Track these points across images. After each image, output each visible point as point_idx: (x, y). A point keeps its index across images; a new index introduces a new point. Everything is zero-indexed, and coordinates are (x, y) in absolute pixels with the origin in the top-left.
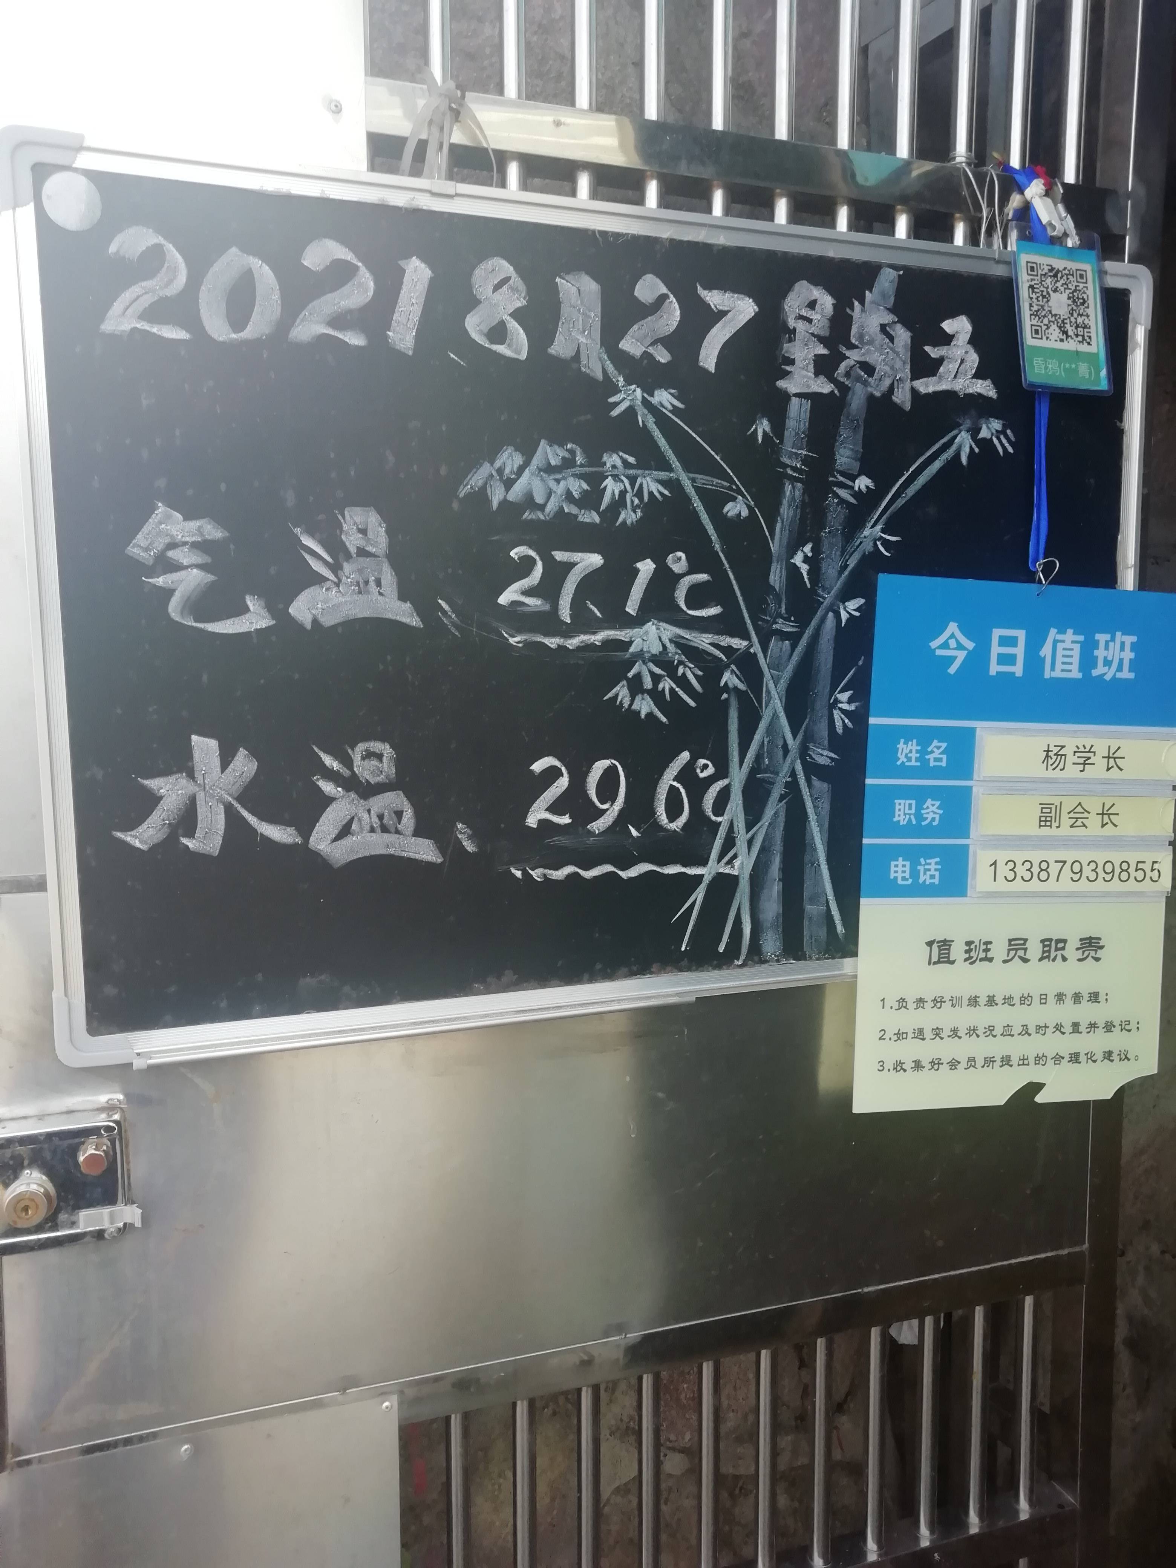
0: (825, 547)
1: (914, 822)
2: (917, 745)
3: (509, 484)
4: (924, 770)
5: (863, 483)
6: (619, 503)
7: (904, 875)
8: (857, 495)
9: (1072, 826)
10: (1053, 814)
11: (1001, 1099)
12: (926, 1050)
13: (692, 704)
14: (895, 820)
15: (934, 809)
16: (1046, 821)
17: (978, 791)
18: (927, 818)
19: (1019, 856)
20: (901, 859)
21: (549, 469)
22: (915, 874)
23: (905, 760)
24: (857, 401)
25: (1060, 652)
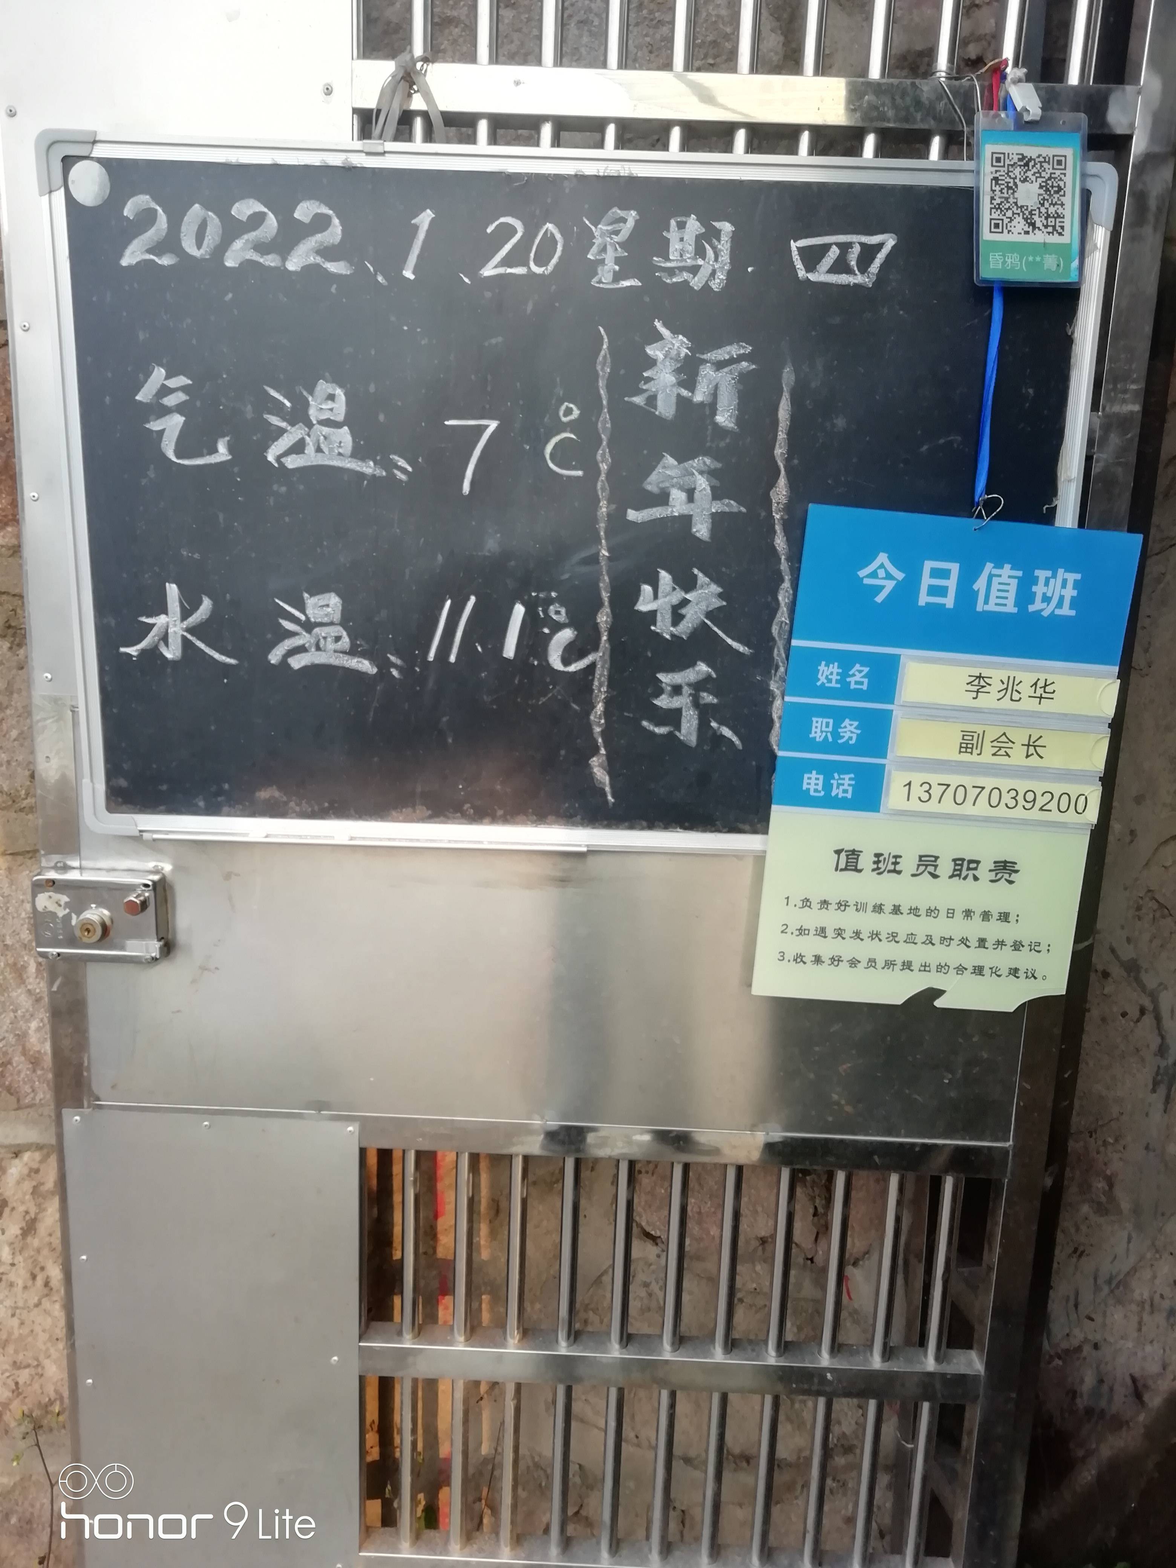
1: (830, 740)
2: (839, 668)
4: (844, 692)
7: (816, 787)
9: (994, 755)
10: (975, 742)
11: (899, 999)
12: (828, 947)
14: (811, 736)
15: (852, 728)
16: (967, 748)
17: (898, 713)
18: (844, 737)
20: (814, 772)
22: (827, 787)
23: (825, 681)
25: (995, 586)
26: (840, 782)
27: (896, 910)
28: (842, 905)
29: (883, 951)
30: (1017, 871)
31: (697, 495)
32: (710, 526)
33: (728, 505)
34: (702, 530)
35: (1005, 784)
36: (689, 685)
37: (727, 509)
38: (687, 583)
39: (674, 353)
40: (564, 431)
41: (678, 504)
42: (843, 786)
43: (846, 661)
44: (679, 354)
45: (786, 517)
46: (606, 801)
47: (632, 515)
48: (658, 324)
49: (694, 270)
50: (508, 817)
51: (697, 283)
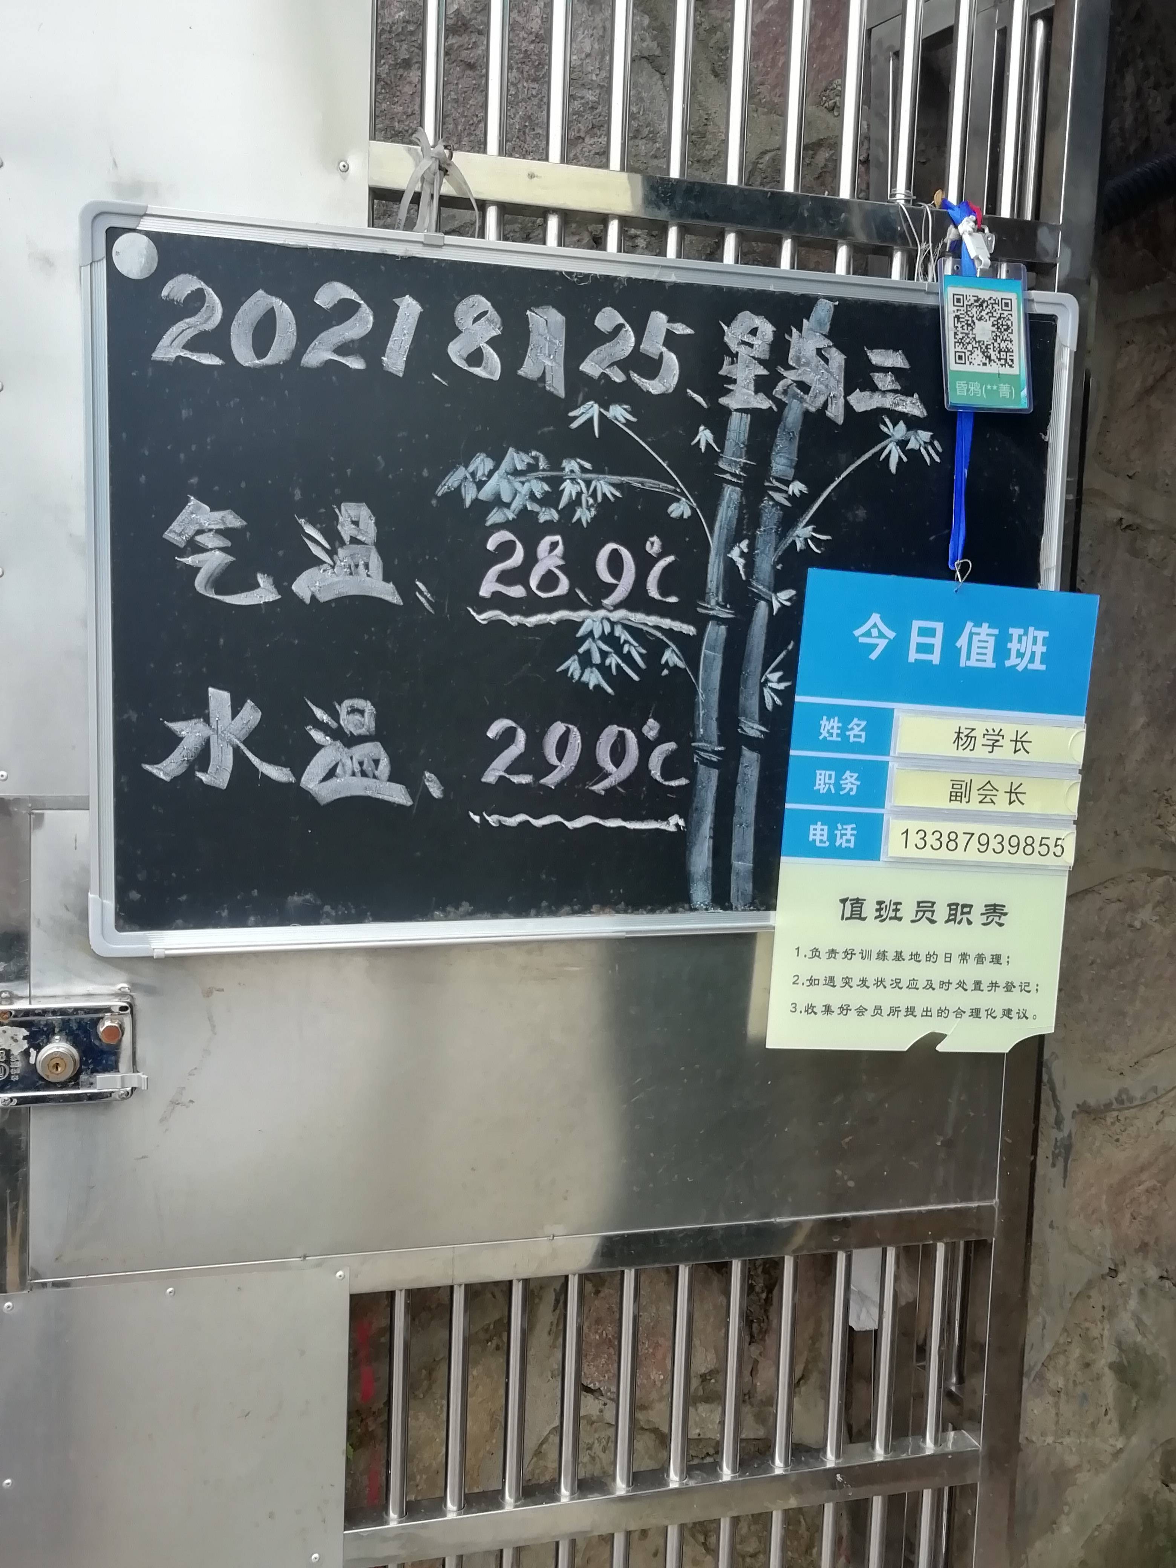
0: (760, 543)
1: (833, 791)
2: (839, 722)
3: (480, 485)
4: (844, 745)
5: (797, 488)
6: (576, 502)
7: (821, 838)
8: (792, 498)
9: (981, 802)
10: (963, 790)
11: (903, 1045)
12: (837, 997)
13: (636, 678)
14: (815, 788)
15: (852, 780)
16: (956, 796)
17: (894, 767)
18: (845, 788)
19: (929, 826)
20: (819, 823)
21: (516, 473)
22: (832, 837)
23: (827, 735)
24: (793, 416)
25: (975, 643)
26: (843, 832)
27: (899, 956)
28: (849, 954)
29: (888, 998)
30: (1006, 914)
35: (992, 830)
43: (845, 715)
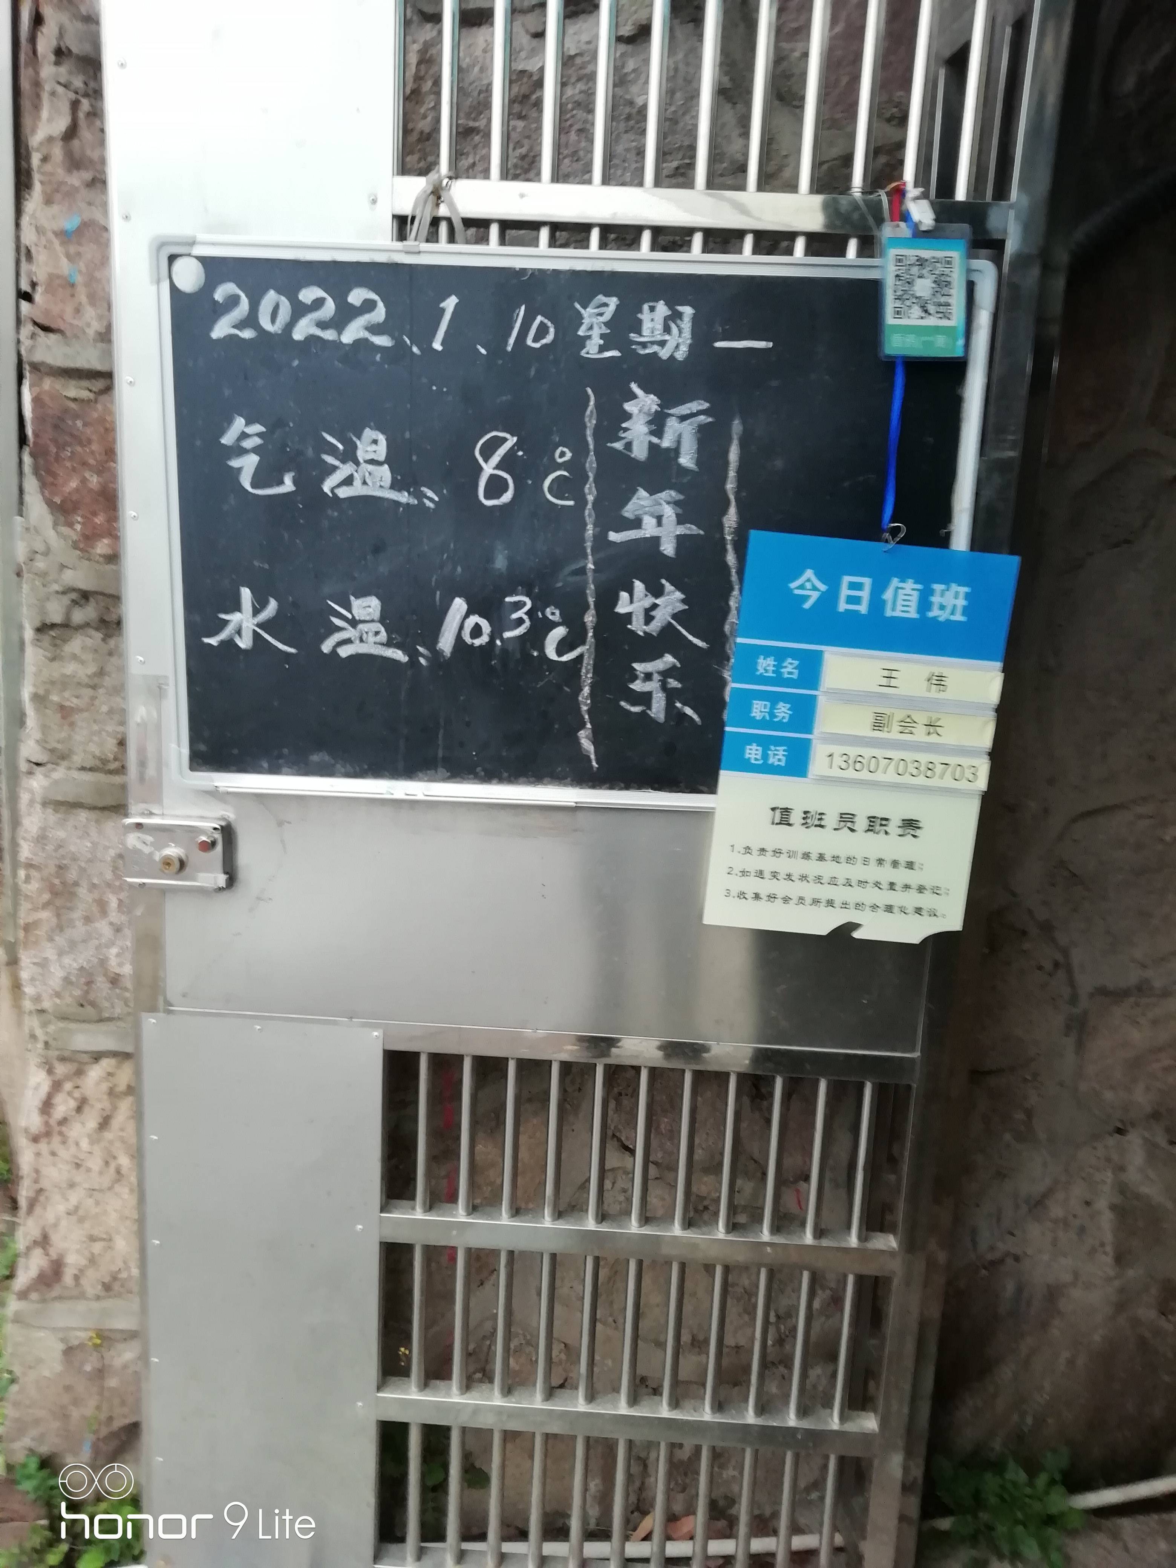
2: (774, 661)
4: (778, 680)
7: (756, 756)
9: (901, 732)
11: (823, 931)
12: (765, 887)
14: (752, 715)
15: (785, 710)
16: (879, 726)
17: (822, 700)
18: (778, 716)
19: (853, 751)
20: (754, 745)
22: (765, 756)
23: (763, 671)
25: (901, 597)
26: (776, 752)
27: (821, 857)
28: (777, 852)
29: (811, 890)
30: (919, 828)
31: (665, 521)
32: (675, 546)
33: (690, 529)
34: (668, 548)
35: (909, 756)
36: (659, 673)
37: (688, 532)
38: (656, 591)
39: (646, 409)
40: (559, 469)
41: (649, 528)
42: (778, 756)
43: (780, 655)
44: (650, 409)
45: (736, 538)
46: (592, 766)
47: (613, 536)
48: (634, 387)
49: (662, 344)
50: (512, 779)
51: (664, 354)
